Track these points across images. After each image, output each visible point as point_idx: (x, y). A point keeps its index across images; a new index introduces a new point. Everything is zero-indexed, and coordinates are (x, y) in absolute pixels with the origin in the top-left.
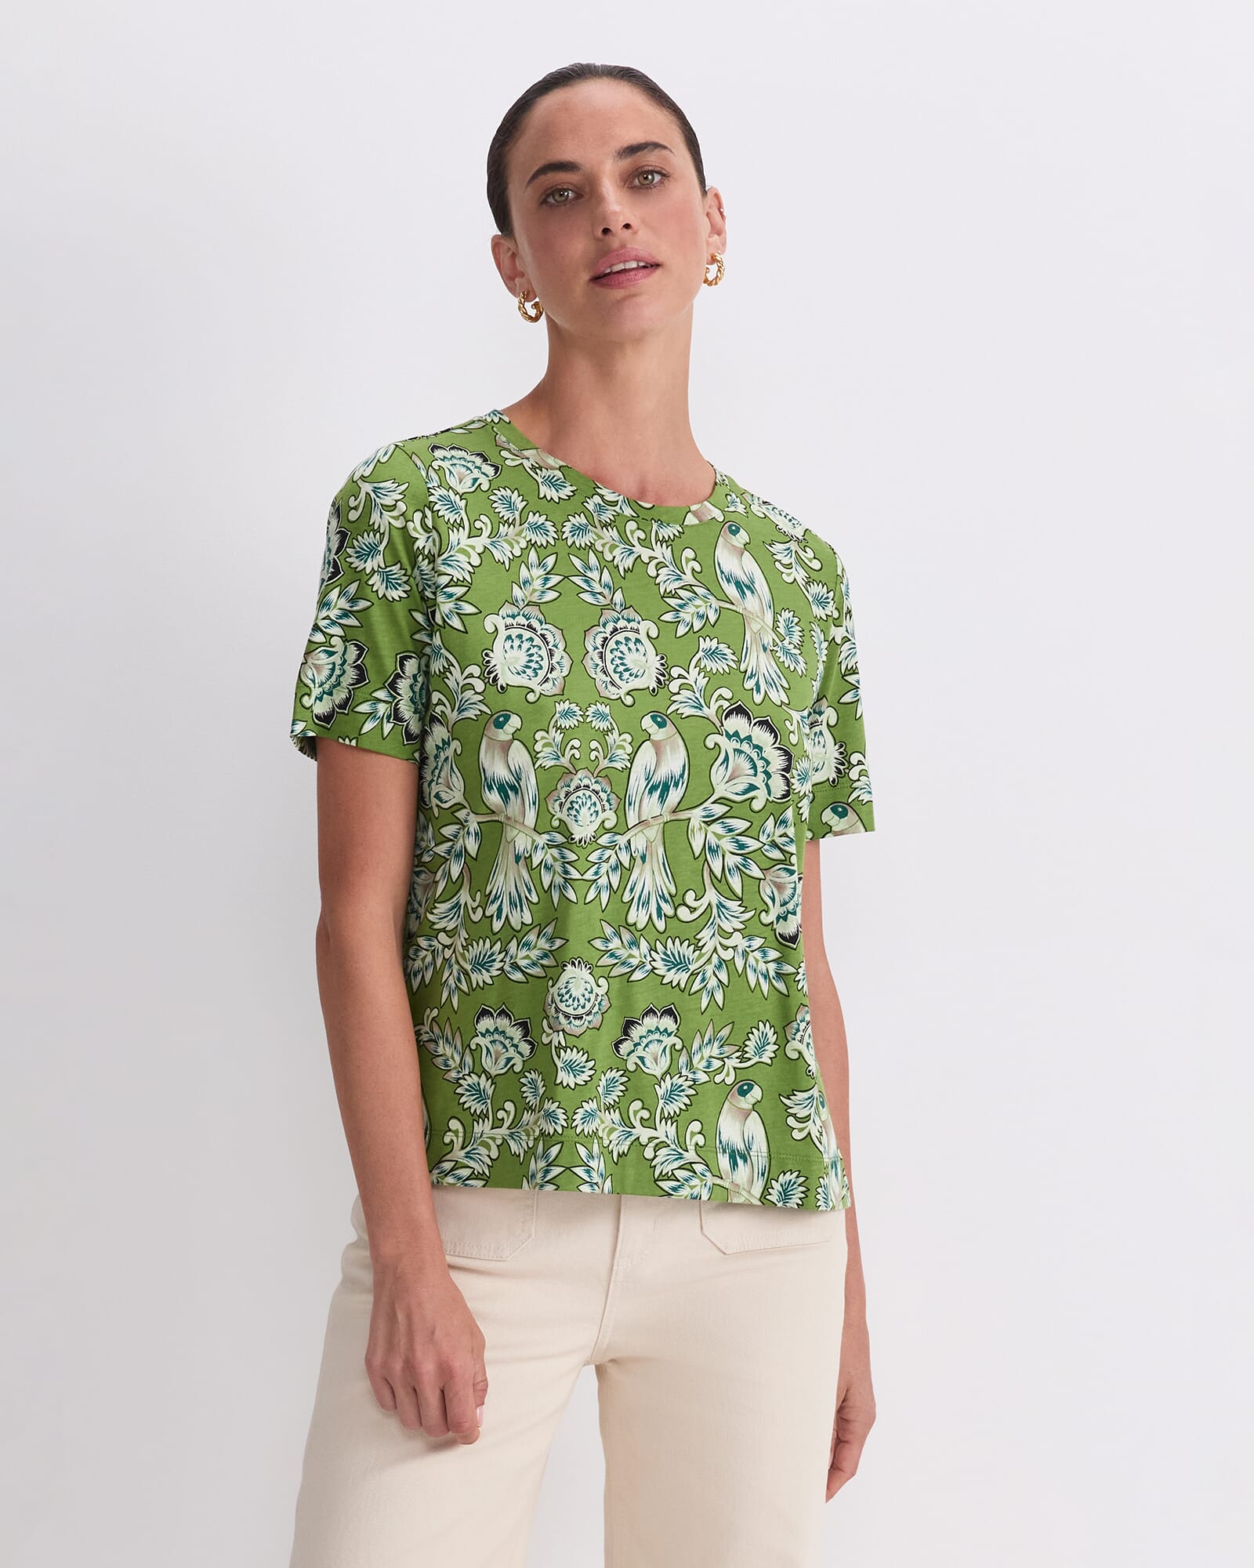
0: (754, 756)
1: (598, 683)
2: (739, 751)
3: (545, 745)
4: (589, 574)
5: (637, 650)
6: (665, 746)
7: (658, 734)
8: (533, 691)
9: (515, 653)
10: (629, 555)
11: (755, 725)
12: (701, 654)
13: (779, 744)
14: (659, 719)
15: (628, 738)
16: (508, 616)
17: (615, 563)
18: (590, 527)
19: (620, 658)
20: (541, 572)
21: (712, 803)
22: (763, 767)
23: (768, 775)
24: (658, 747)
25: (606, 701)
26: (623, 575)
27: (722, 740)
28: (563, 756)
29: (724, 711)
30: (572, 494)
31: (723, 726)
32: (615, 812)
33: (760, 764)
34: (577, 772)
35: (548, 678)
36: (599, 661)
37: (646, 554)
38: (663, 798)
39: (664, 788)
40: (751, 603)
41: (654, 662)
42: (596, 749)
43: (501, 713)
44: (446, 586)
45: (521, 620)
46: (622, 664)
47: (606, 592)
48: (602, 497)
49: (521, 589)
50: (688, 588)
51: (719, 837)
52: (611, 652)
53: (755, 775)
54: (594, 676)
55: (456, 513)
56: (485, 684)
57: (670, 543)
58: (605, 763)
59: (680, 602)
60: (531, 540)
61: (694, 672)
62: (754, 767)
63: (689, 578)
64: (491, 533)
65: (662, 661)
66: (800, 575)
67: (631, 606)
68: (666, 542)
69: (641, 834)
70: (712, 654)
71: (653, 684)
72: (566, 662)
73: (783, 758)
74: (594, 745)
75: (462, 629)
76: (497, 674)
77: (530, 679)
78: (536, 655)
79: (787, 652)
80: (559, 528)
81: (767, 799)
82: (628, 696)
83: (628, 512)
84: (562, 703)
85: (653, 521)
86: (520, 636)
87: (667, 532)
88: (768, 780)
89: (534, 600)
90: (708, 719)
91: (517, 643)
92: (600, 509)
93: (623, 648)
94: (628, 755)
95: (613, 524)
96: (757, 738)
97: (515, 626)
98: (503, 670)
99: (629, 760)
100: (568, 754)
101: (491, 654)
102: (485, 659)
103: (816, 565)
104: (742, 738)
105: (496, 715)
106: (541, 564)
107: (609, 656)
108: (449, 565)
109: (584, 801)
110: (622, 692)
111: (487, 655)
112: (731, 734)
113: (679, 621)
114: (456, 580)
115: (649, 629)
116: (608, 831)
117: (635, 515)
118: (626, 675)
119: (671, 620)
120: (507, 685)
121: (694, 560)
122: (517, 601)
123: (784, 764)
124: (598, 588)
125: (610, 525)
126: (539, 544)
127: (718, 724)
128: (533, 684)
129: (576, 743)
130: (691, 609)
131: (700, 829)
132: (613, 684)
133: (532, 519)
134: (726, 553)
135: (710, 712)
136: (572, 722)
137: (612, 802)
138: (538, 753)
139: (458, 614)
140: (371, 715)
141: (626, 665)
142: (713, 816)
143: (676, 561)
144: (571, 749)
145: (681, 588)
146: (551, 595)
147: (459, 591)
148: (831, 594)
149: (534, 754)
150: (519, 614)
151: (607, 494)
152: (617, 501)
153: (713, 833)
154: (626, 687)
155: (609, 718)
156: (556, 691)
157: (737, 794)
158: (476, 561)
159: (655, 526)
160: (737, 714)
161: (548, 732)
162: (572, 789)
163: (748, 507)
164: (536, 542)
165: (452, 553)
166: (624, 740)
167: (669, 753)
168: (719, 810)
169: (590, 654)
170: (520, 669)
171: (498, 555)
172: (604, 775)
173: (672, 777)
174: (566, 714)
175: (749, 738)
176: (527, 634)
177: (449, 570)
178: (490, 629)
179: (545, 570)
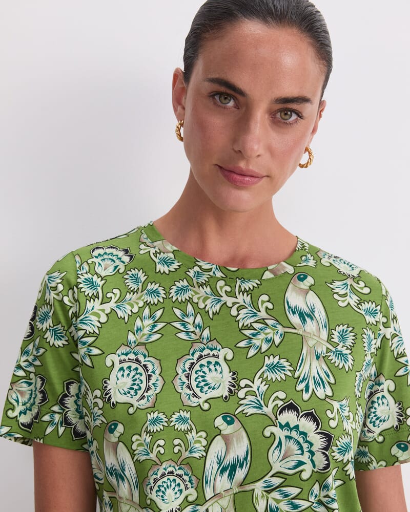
0: (301, 440)
1: (183, 396)
2: (289, 438)
3: (139, 445)
4: (186, 319)
5: (216, 370)
6: (232, 438)
7: (227, 429)
8: (132, 406)
9: (125, 379)
10: (217, 303)
11: (301, 417)
12: (265, 368)
13: (320, 430)
14: (229, 419)
15: (204, 434)
16: (122, 354)
17: (206, 309)
18: (190, 287)
19: (202, 377)
20: (151, 322)
21: (271, 477)
22: (308, 447)
23: (312, 453)
24: (227, 440)
25: (188, 408)
26: (211, 317)
27: (276, 430)
28: (152, 452)
29: (279, 408)
30: (178, 267)
31: (277, 419)
32: (196, 489)
33: (305, 446)
34: (162, 464)
35: (144, 396)
36: (185, 380)
37: (230, 301)
38: (231, 476)
39: (231, 469)
40: (310, 326)
41: (227, 377)
42: (179, 445)
43: (113, 422)
44: (82, 337)
45: (132, 356)
46: (204, 381)
47: (197, 331)
48: (200, 267)
49: (134, 334)
50: (262, 321)
51: (278, 501)
52: (196, 372)
53: (302, 454)
54: (180, 391)
55: (94, 289)
56: (103, 402)
57: (250, 292)
58: (187, 454)
59: (253, 332)
60: (147, 301)
61: (257, 382)
62: (301, 448)
63: (263, 314)
64: (118, 300)
65: (234, 376)
66: (353, 300)
67: (215, 339)
68: (247, 292)
69: (216, 504)
70: (273, 368)
71: (226, 393)
72: (160, 383)
73: (324, 440)
74: (176, 442)
75: (91, 365)
76: (111, 395)
77: (132, 397)
78: (138, 380)
79: (339, 354)
80: (167, 291)
81: (313, 471)
82: (206, 403)
83: (219, 274)
84: (152, 413)
85: (237, 279)
86: (129, 368)
87: (247, 285)
88: (312, 457)
89: (142, 341)
90: (266, 415)
91: (127, 372)
92: (198, 275)
93: (206, 369)
94: (204, 447)
95: (207, 284)
96: (303, 426)
97: (127, 361)
98: (115, 393)
99: (204, 451)
100: (155, 451)
101: (108, 382)
102: (104, 385)
103: (366, 290)
104: (291, 427)
105: (109, 424)
106: (152, 316)
107: (194, 376)
108: (84, 323)
109: (169, 484)
110: (201, 401)
111: (105, 382)
112: (283, 425)
113: (251, 346)
114: (88, 333)
115: (226, 354)
116: (191, 503)
117: (224, 276)
118: (206, 388)
119: (244, 346)
120: (117, 402)
121: (268, 301)
122: (130, 343)
123: (325, 445)
124: (191, 328)
125: (205, 284)
126: (152, 303)
127: (274, 418)
128: (133, 401)
129: (161, 442)
130: (262, 336)
131: (263, 496)
132: (195, 395)
133: (150, 287)
134: (294, 294)
135: (268, 410)
136: (159, 427)
137: (193, 482)
138: (135, 451)
139: (89, 355)
140: (51, 422)
141: (206, 381)
142: (272, 486)
143: (254, 304)
144: (157, 447)
145: (256, 322)
146: (157, 336)
147: (90, 340)
148: (379, 308)
149: (132, 452)
150: (130, 352)
151: (203, 265)
152: (212, 269)
153: (273, 498)
154: (204, 397)
155: (189, 421)
156: (149, 405)
157: (289, 469)
158: (103, 319)
159: (239, 282)
160: (288, 410)
161: (140, 436)
162: (158, 476)
163: (319, 261)
164: (150, 302)
165: (87, 315)
166: (201, 437)
167: (235, 443)
168: (277, 481)
169: (179, 375)
170: (126, 390)
171: (120, 313)
172: (187, 463)
173: (238, 461)
174: (155, 421)
175: (297, 427)
176: (134, 366)
177: (84, 327)
178: (109, 364)
179: (154, 320)
